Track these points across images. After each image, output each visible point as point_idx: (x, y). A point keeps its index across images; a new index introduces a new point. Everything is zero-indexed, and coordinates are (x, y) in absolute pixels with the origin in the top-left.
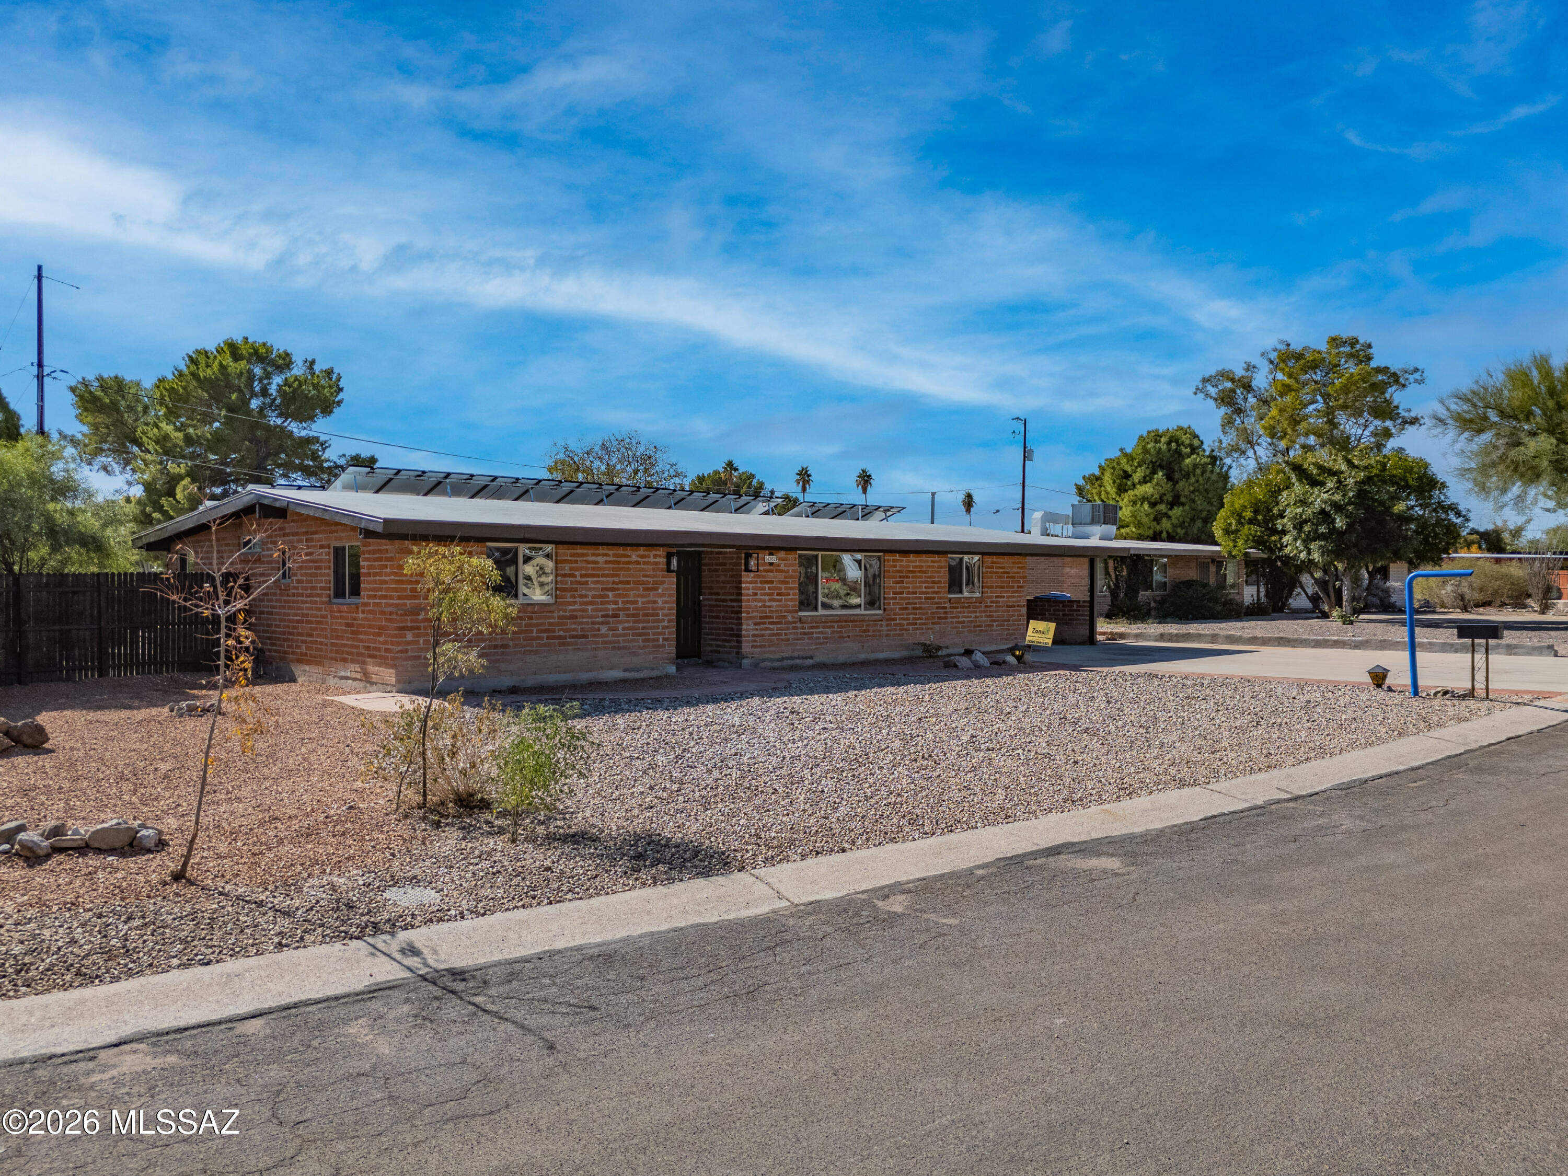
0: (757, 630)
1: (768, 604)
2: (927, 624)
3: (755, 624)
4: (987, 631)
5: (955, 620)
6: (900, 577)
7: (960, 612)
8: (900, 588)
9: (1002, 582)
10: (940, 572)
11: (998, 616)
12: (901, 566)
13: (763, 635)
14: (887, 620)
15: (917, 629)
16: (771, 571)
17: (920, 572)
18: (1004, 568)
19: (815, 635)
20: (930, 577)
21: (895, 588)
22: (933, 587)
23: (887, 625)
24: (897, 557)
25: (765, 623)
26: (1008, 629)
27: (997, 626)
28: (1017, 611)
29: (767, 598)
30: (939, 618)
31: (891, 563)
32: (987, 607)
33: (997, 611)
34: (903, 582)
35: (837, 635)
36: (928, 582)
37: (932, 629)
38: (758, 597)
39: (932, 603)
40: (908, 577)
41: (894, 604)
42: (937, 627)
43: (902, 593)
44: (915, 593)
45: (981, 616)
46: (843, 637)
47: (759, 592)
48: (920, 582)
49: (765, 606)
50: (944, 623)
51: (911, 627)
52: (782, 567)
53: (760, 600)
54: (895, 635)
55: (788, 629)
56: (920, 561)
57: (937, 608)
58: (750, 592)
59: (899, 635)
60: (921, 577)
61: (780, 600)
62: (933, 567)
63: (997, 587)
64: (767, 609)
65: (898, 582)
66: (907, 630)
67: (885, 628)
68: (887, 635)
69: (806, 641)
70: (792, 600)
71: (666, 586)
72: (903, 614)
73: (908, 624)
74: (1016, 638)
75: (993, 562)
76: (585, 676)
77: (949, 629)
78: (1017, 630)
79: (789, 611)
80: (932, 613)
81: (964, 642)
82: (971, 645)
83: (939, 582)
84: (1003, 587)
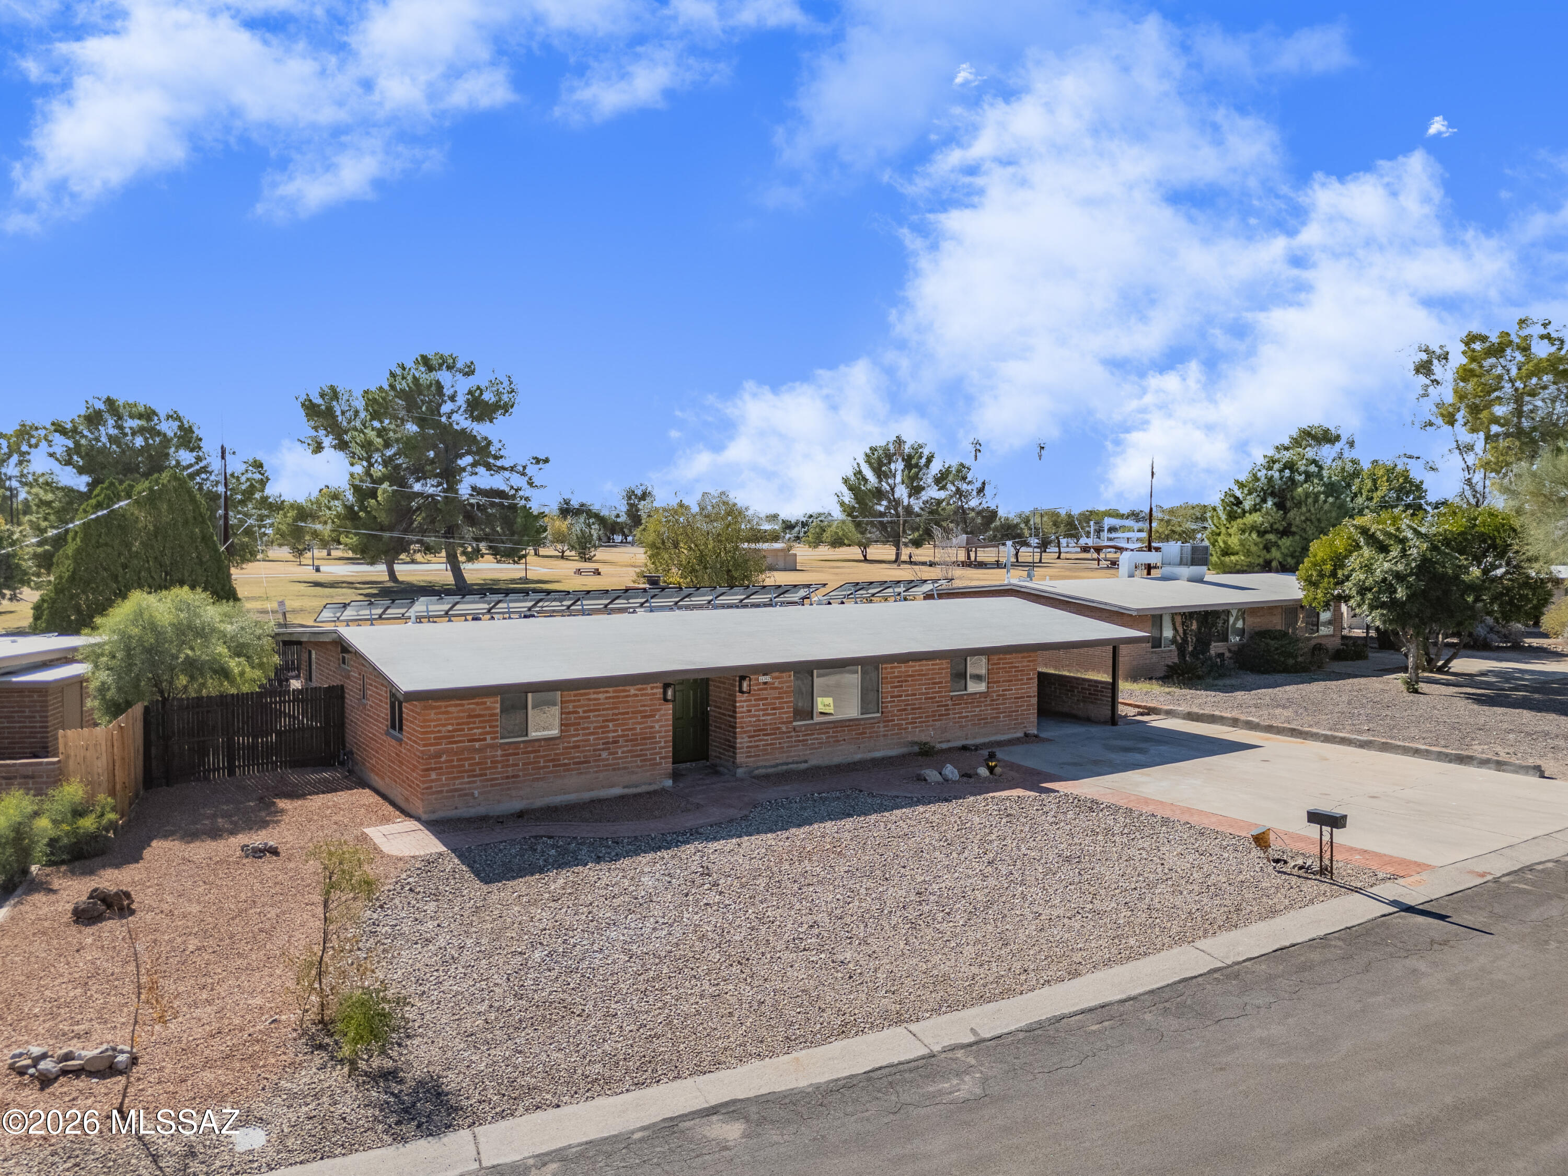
0: (751, 742)
1: (762, 718)
2: (928, 721)
3: (749, 737)
4: (992, 722)
5: (957, 716)
6: (899, 682)
7: (964, 708)
8: (899, 691)
9: (1010, 676)
10: (942, 672)
11: (1005, 708)
12: (899, 672)
13: (758, 746)
14: (884, 722)
15: (916, 727)
16: (765, 689)
17: (919, 675)
18: (1012, 663)
19: (810, 742)
20: (930, 679)
21: (893, 692)
22: (934, 688)
23: (885, 726)
24: (895, 665)
25: (759, 735)
26: (1017, 719)
27: (1004, 717)
28: (1026, 701)
29: (761, 713)
30: (940, 715)
31: (889, 670)
32: (993, 700)
33: (1005, 704)
34: (901, 686)
35: (832, 740)
36: (928, 684)
37: (932, 726)
38: (753, 713)
39: (933, 703)
40: (906, 681)
41: (891, 707)
42: (938, 724)
43: (901, 696)
44: (915, 695)
45: (987, 710)
46: (838, 741)
47: (753, 709)
48: (919, 685)
49: (759, 720)
50: (946, 719)
51: (910, 726)
52: (776, 685)
53: (754, 716)
54: (893, 735)
55: (782, 738)
56: (920, 665)
57: (938, 706)
58: (745, 709)
59: (897, 734)
60: (921, 680)
61: (775, 714)
62: (933, 669)
63: (1004, 681)
64: (761, 723)
65: (896, 687)
66: (905, 729)
67: (882, 729)
68: (884, 735)
69: (801, 747)
70: (786, 713)
71: (662, 712)
72: (901, 715)
73: (907, 724)
74: (1025, 727)
75: (1000, 659)
76: (587, 796)
77: (951, 724)
78: (1026, 718)
79: (783, 723)
80: (933, 711)
81: (967, 735)
82: (975, 738)
83: (941, 683)
84: (1011, 681)
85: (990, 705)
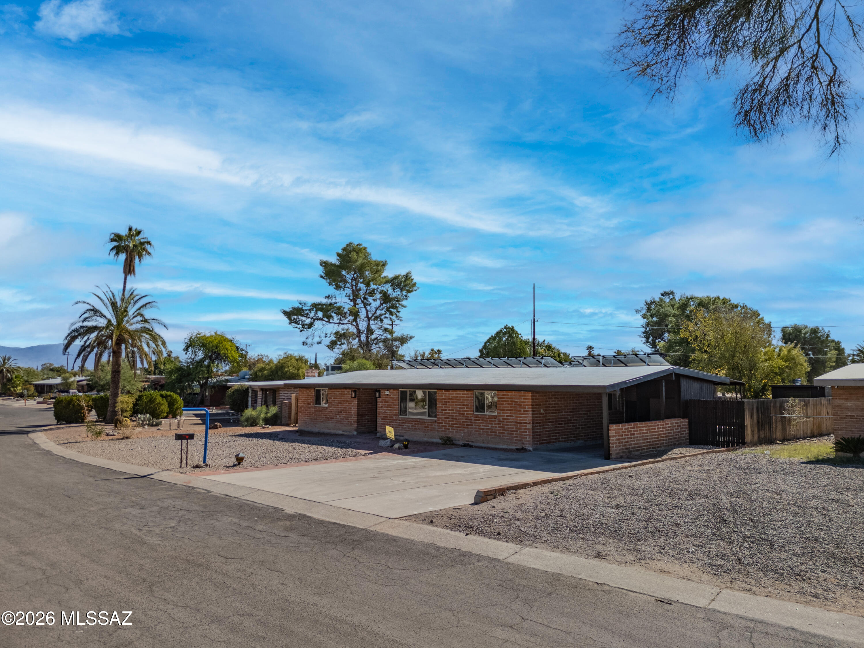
0: (382, 421)
2: (460, 427)
3: (382, 419)
4: (500, 436)
5: (477, 427)
6: (445, 402)
7: (481, 423)
8: (445, 407)
9: (511, 407)
10: (468, 400)
11: (509, 428)
12: (445, 396)
13: (384, 424)
14: (438, 423)
15: (454, 429)
16: (387, 398)
17: (455, 399)
18: (512, 398)
20: (462, 402)
21: (442, 407)
22: (464, 408)
23: (438, 426)
24: (443, 391)
25: (385, 419)
26: (517, 437)
27: (508, 434)
28: (524, 426)
29: (386, 409)
30: (467, 425)
31: (440, 395)
32: (500, 421)
33: (508, 425)
34: (446, 404)
35: (414, 428)
36: (461, 405)
37: (463, 430)
38: (383, 408)
39: (463, 416)
40: (449, 402)
41: (441, 415)
42: (466, 430)
43: (446, 410)
44: (453, 410)
45: (496, 427)
46: (416, 429)
47: (383, 406)
48: (456, 405)
49: (385, 412)
50: (471, 428)
51: (451, 428)
52: (392, 396)
53: (383, 410)
54: (442, 431)
55: (393, 422)
56: (456, 394)
57: (466, 419)
58: (380, 406)
59: (444, 431)
60: (457, 402)
61: (390, 410)
62: (464, 397)
63: (507, 410)
64: (387, 414)
65: (443, 404)
66: (448, 429)
68: (438, 431)
69: (401, 429)
70: (395, 410)
71: (354, 402)
72: (446, 421)
73: (449, 426)
74: (523, 443)
75: (504, 395)
76: (333, 432)
77: (474, 432)
78: (523, 438)
79: (394, 415)
80: (463, 422)
81: (483, 440)
82: (488, 443)
83: (467, 405)
84: (512, 410)
85: (498, 424)
